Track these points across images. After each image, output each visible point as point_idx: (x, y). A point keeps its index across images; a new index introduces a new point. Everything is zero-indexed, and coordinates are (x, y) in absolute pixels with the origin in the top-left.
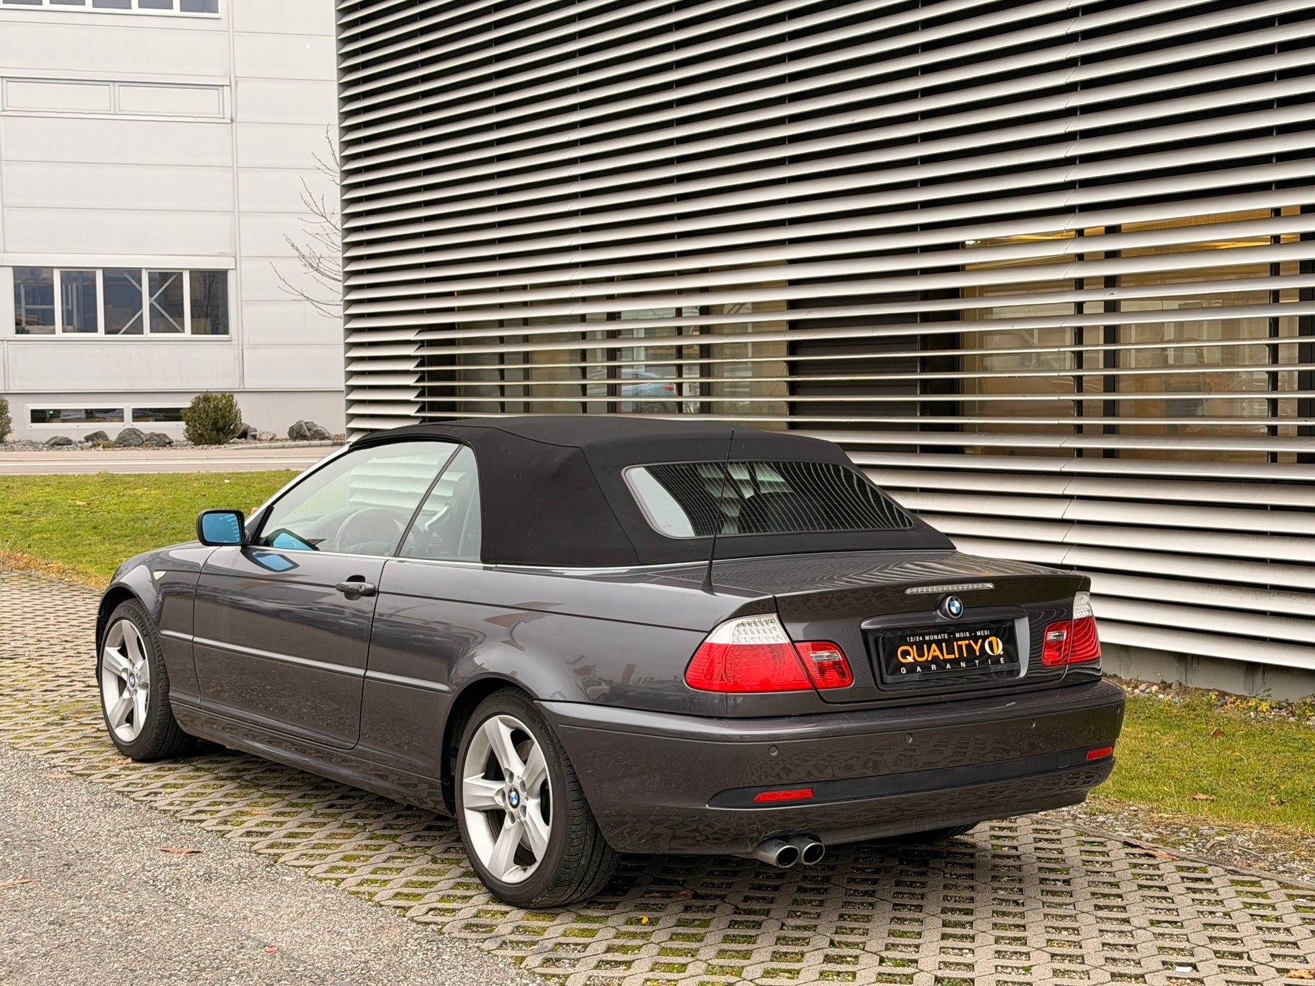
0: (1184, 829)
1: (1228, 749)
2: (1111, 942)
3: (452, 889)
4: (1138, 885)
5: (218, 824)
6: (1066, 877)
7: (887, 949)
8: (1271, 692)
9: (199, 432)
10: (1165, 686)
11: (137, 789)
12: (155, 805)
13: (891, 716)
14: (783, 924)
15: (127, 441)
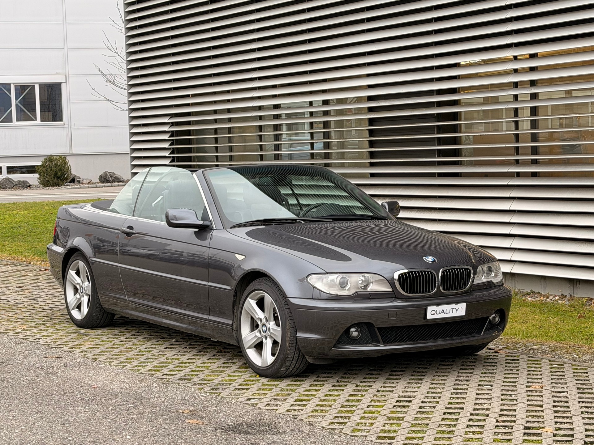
2: (461, 379)
7: (361, 383)
10: (563, 297)
12: (39, 343)
14: (318, 376)
15: (5, 185)
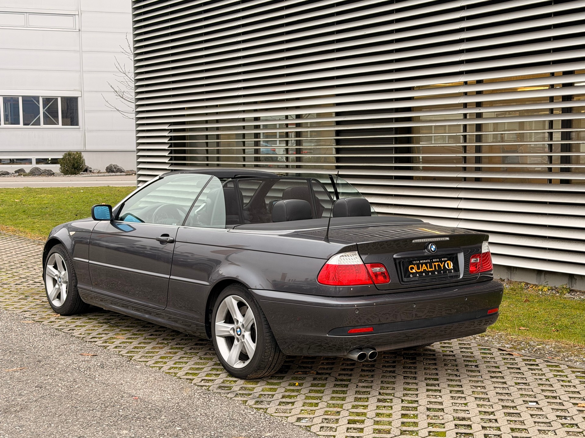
0: (523, 343)
1: (532, 307)
2: (500, 392)
3: (210, 371)
4: (508, 367)
5: (103, 343)
6: (476, 364)
7: (404, 396)
8: (548, 283)
9: (66, 169)
11: (64, 328)
12: (73, 335)
13: (406, 296)
14: (357, 386)
15: (34, 173)
